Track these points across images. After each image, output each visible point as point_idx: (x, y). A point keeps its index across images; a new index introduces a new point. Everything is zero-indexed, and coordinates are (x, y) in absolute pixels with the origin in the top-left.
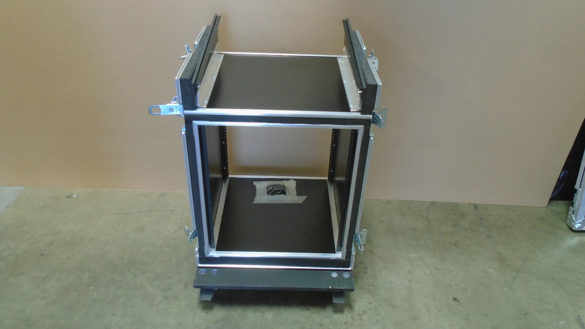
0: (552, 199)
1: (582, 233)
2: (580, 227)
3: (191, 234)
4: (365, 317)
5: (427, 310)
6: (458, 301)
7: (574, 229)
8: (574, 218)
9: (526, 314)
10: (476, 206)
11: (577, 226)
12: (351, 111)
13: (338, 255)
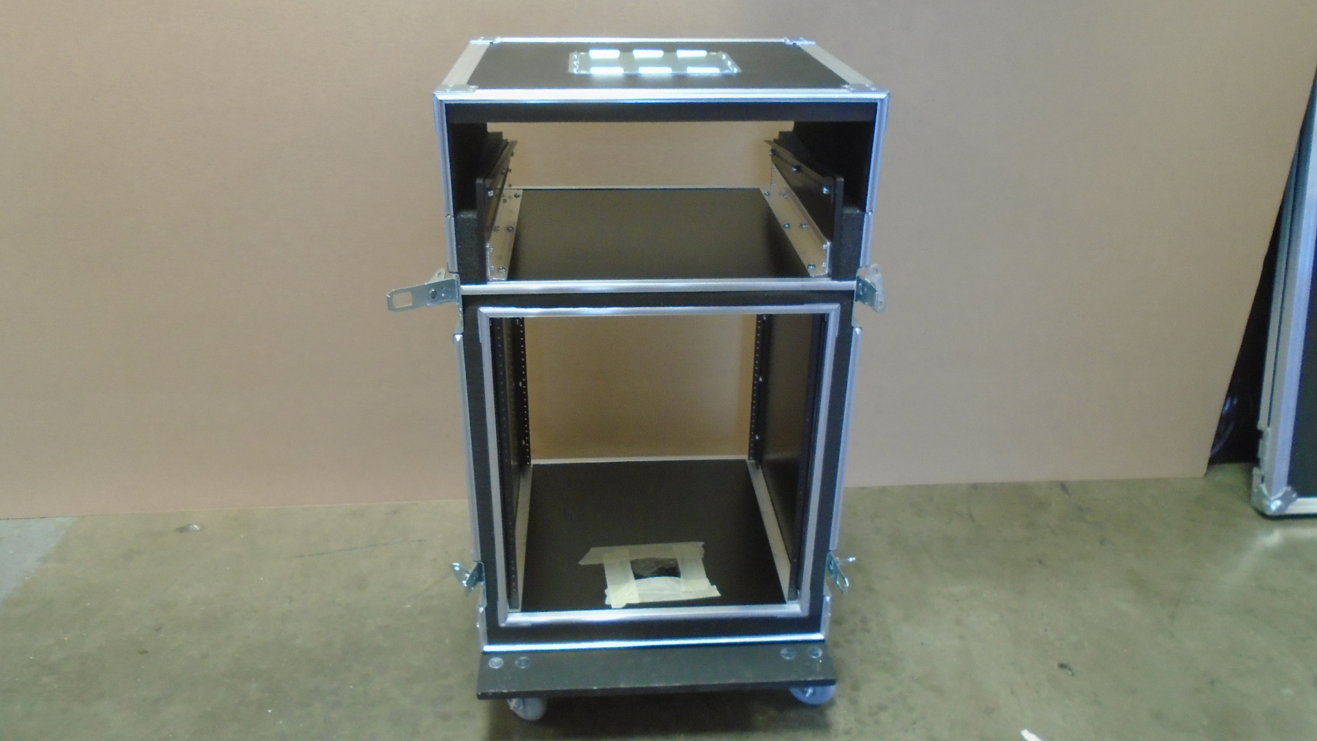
0: (1214, 461)
1: (1286, 521)
2: (1280, 508)
3: (468, 576)
4: (884, 717)
5: (1012, 693)
6: (1070, 669)
7: (1268, 513)
8: (1265, 491)
9: (1212, 682)
10: (1063, 486)
11: (1275, 505)
12: (811, 275)
13: (793, 608)
